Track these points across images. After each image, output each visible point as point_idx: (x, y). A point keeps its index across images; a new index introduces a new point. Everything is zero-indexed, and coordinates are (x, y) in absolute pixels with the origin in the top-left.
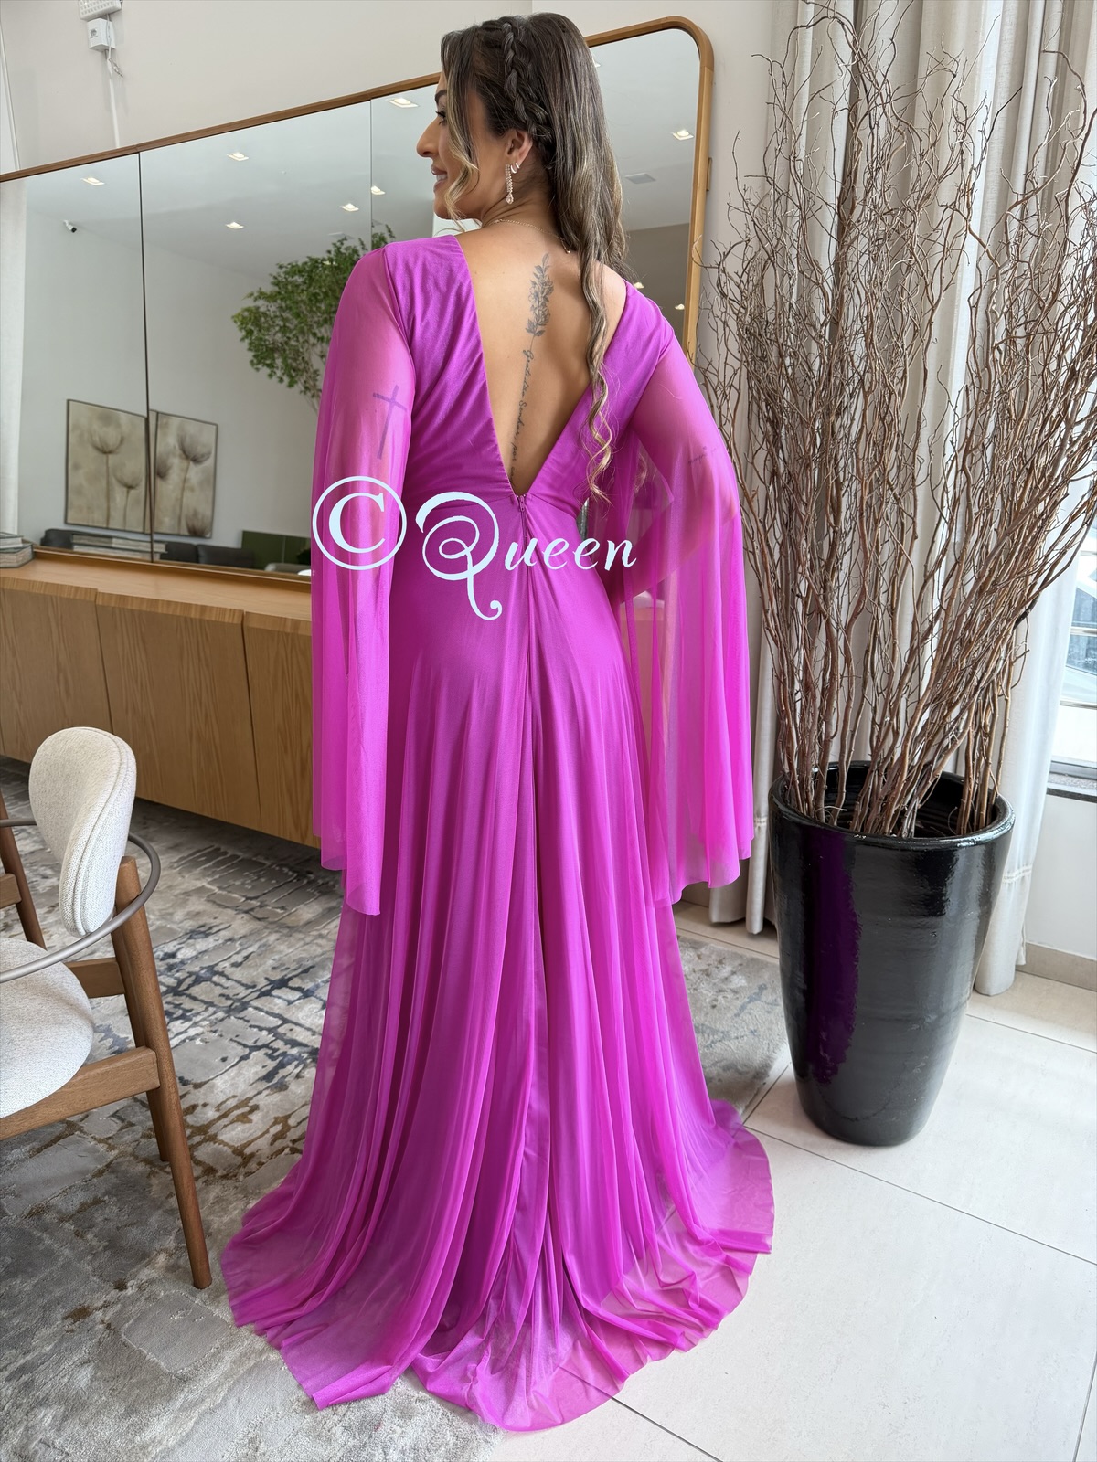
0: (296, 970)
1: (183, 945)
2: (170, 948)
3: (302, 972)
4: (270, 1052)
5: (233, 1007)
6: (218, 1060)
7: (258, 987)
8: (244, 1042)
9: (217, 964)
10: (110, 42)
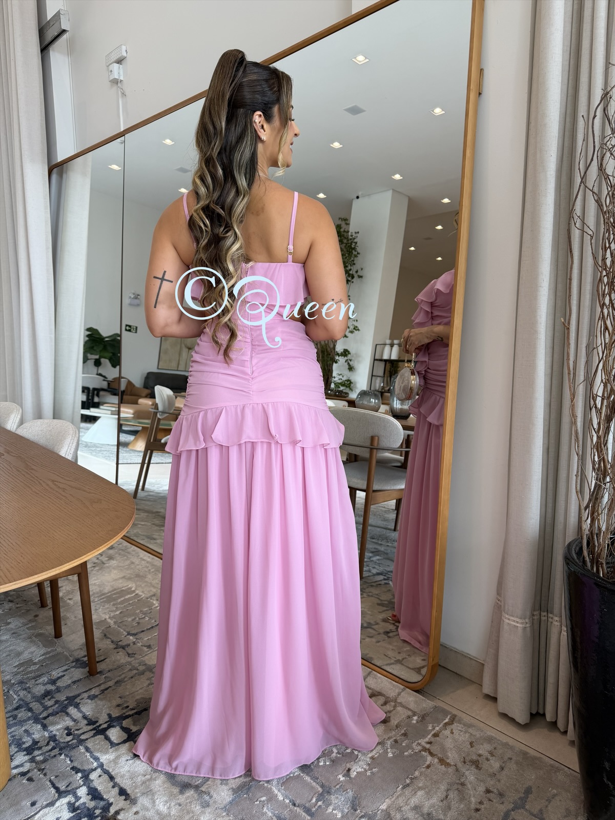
0: (133, 709)
1: (64, 673)
2: (55, 674)
3: (136, 713)
4: (73, 800)
5: (70, 743)
6: (29, 804)
7: (98, 724)
8: (57, 785)
9: (79, 695)
10: (119, 77)
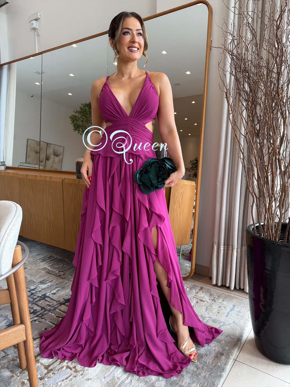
10: (36, 27)
